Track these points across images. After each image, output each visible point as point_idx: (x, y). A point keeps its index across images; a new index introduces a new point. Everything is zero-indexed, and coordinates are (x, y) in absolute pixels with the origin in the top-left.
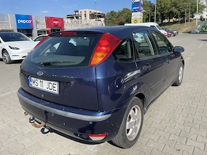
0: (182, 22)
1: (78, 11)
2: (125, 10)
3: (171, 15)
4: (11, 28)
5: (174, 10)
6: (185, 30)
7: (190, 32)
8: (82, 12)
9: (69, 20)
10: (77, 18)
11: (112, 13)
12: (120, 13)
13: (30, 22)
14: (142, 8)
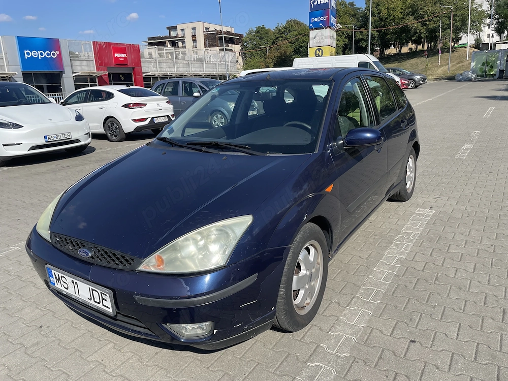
0: (433, 52)
1: (175, 28)
2: (292, 26)
3: (403, 35)
4: (7, 71)
5: (412, 23)
6: (440, 72)
7: (452, 78)
8: (186, 29)
9: (154, 50)
10: (174, 44)
11: (261, 33)
12: (281, 33)
13: (54, 54)
14: (333, 20)
